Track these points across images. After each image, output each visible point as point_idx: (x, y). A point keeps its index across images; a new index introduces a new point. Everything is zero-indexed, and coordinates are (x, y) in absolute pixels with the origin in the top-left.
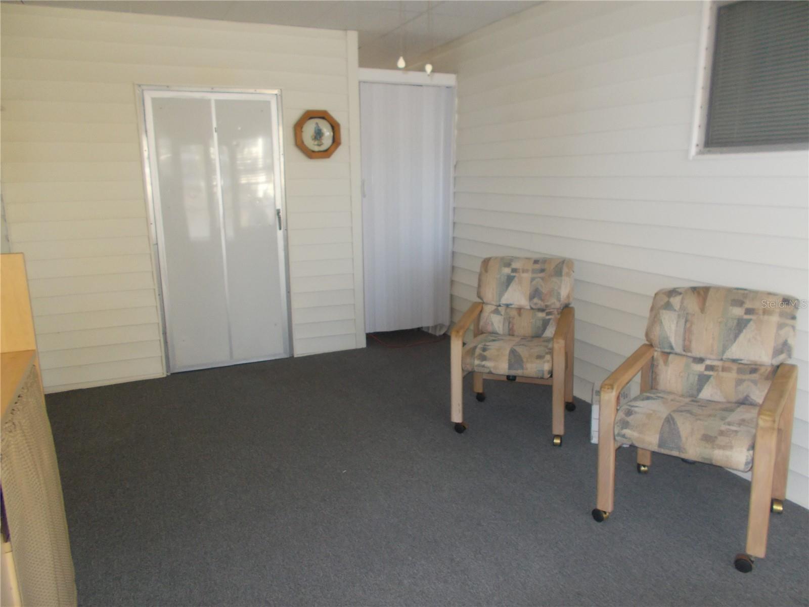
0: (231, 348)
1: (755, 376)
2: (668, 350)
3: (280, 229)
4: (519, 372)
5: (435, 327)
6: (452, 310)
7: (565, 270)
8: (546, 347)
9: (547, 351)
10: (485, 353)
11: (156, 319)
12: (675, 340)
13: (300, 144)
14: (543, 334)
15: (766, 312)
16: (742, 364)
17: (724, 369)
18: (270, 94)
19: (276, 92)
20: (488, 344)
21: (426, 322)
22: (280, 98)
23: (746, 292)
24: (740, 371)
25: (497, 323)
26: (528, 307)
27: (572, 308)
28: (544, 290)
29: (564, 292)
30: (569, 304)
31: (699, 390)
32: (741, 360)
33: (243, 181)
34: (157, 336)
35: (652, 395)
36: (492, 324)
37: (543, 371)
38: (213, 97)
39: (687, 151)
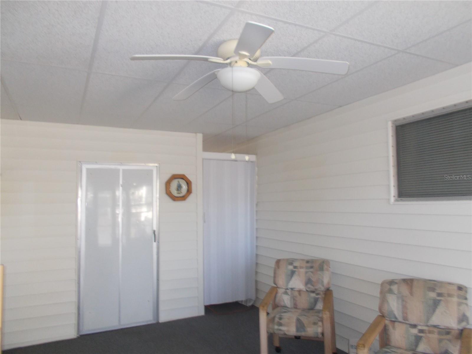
0: (120, 318)
1: (449, 337)
2: (393, 320)
3: (155, 241)
4: (302, 334)
5: (246, 301)
6: (257, 290)
7: (325, 267)
8: (318, 316)
9: (319, 319)
10: (281, 321)
11: (74, 299)
12: (398, 314)
13: (169, 194)
14: (314, 308)
15: (450, 295)
16: (440, 328)
17: (430, 332)
18: (152, 165)
19: (156, 165)
20: (282, 314)
21: (241, 297)
22: (159, 169)
23: (435, 282)
24: (440, 333)
25: (286, 300)
26: (305, 290)
27: (331, 291)
28: (314, 279)
29: (326, 281)
30: (329, 288)
31: (417, 345)
32: (438, 326)
33: (134, 211)
34: (74, 310)
35: (388, 350)
36: (284, 301)
37: (317, 333)
38: (121, 168)
39: (389, 200)
